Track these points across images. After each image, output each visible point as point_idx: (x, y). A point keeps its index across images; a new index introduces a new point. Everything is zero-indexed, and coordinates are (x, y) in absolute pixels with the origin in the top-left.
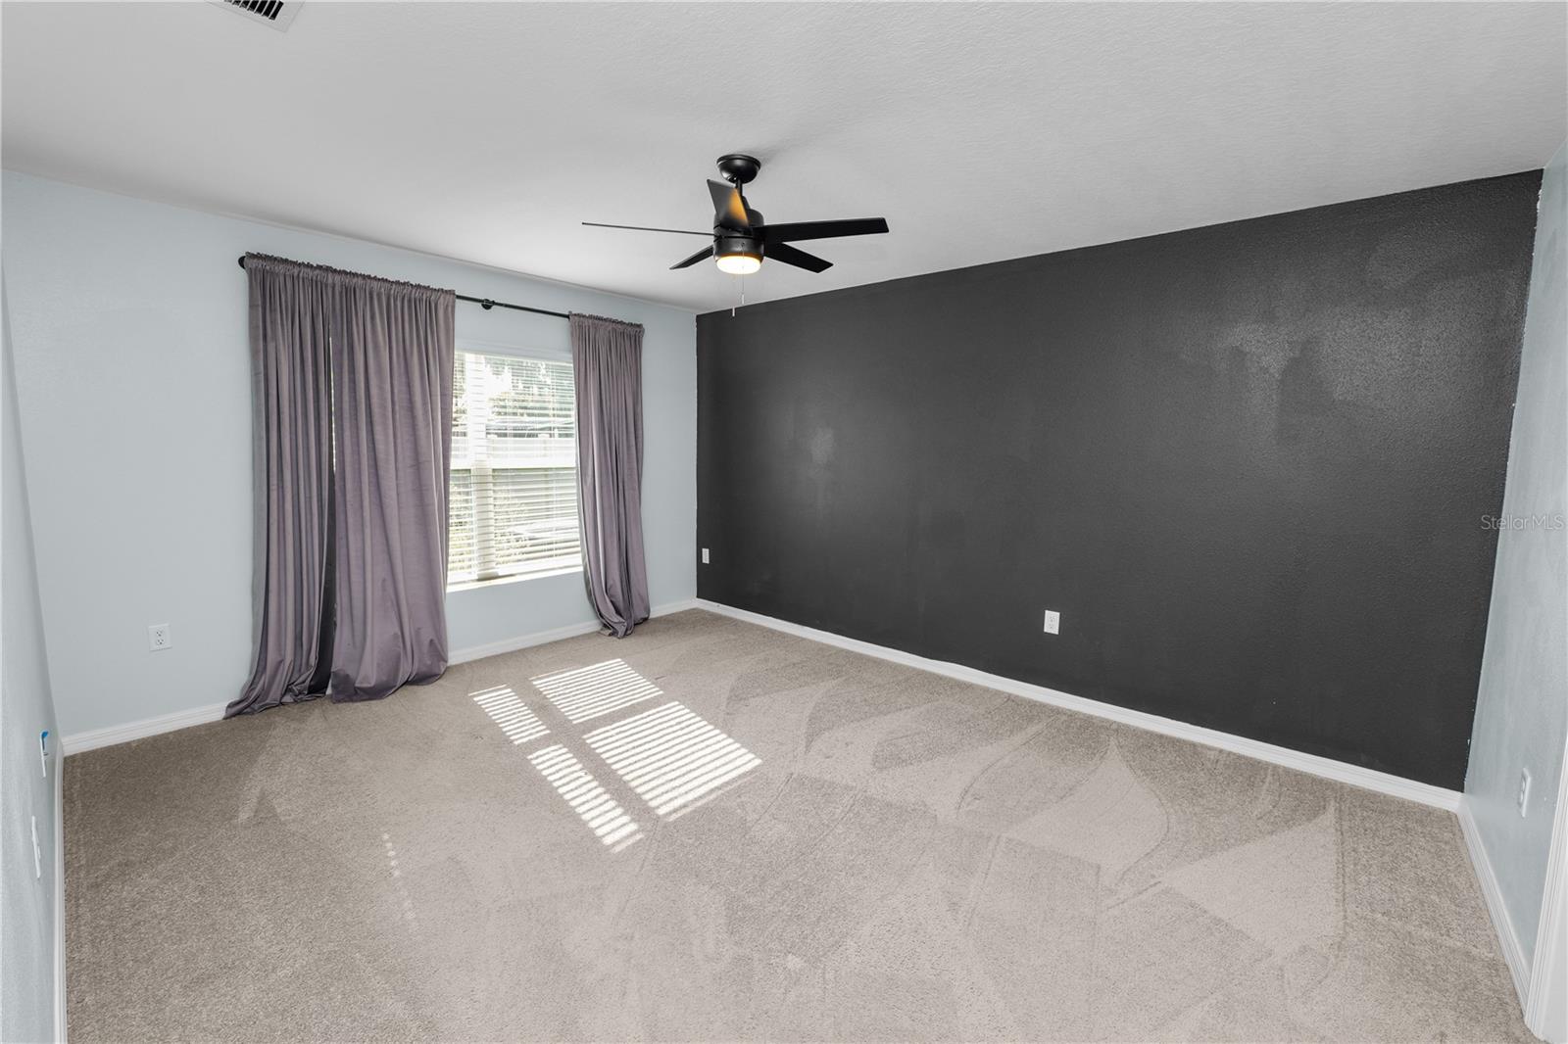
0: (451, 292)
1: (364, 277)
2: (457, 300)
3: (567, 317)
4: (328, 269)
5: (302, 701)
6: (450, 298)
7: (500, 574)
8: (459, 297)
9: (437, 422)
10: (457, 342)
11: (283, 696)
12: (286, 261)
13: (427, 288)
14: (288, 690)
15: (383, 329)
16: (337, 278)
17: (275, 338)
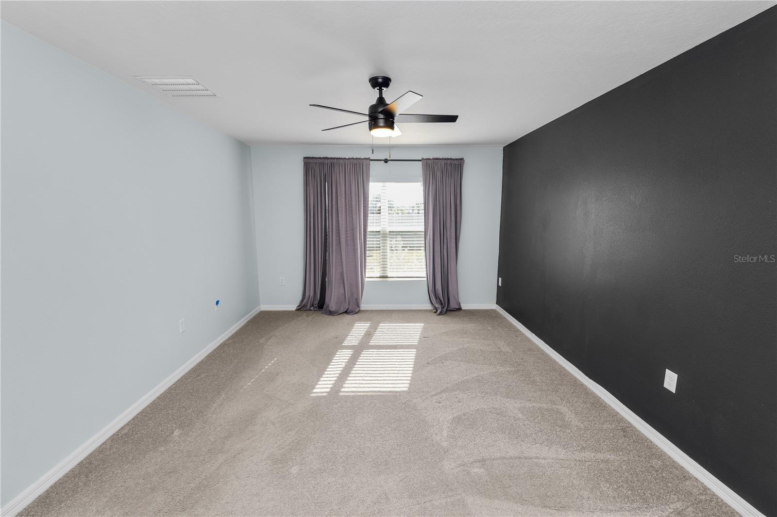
0: (369, 159)
1: (337, 159)
2: (371, 162)
3: (421, 160)
4: (327, 158)
5: (316, 310)
6: (368, 161)
7: (389, 276)
8: (371, 160)
9: (361, 212)
10: (370, 179)
11: (310, 307)
12: (313, 158)
13: (359, 159)
14: (313, 305)
15: (343, 177)
16: (328, 160)
17: (309, 186)
